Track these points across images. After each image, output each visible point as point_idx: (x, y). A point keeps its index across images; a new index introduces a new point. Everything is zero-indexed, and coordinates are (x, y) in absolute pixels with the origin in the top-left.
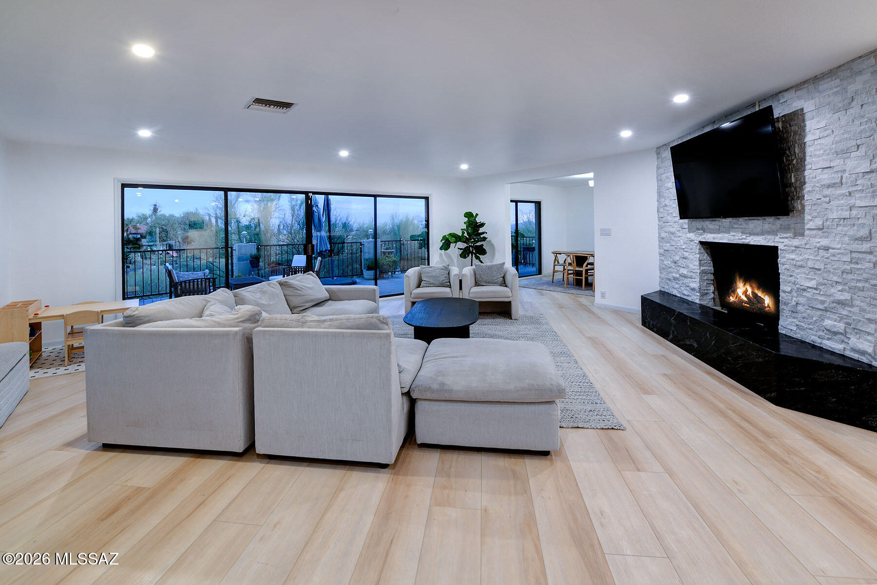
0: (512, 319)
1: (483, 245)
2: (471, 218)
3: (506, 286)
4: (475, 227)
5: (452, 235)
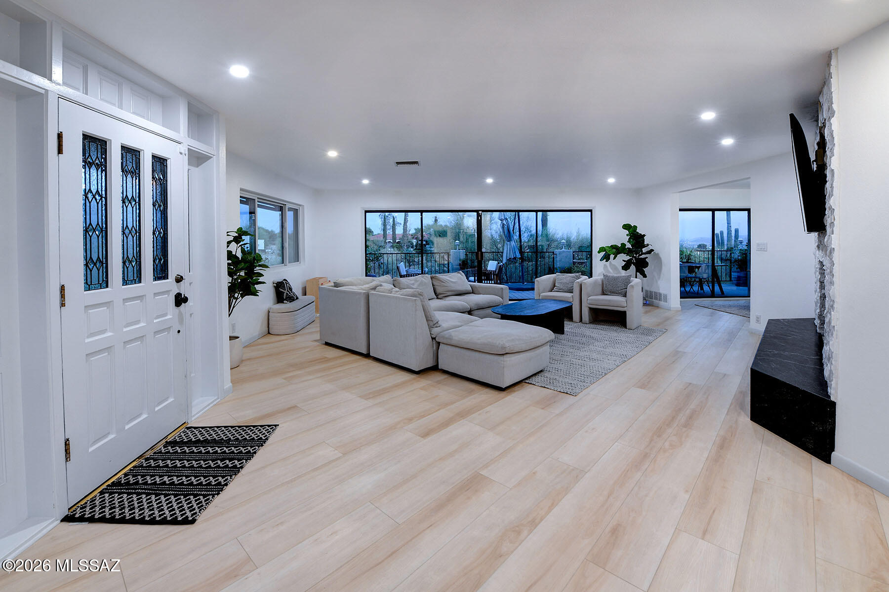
0: (626, 328)
1: (647, 258)
2: (631, 229)
3: (626, 297)
4: (637, 239)
5: (613, 247)
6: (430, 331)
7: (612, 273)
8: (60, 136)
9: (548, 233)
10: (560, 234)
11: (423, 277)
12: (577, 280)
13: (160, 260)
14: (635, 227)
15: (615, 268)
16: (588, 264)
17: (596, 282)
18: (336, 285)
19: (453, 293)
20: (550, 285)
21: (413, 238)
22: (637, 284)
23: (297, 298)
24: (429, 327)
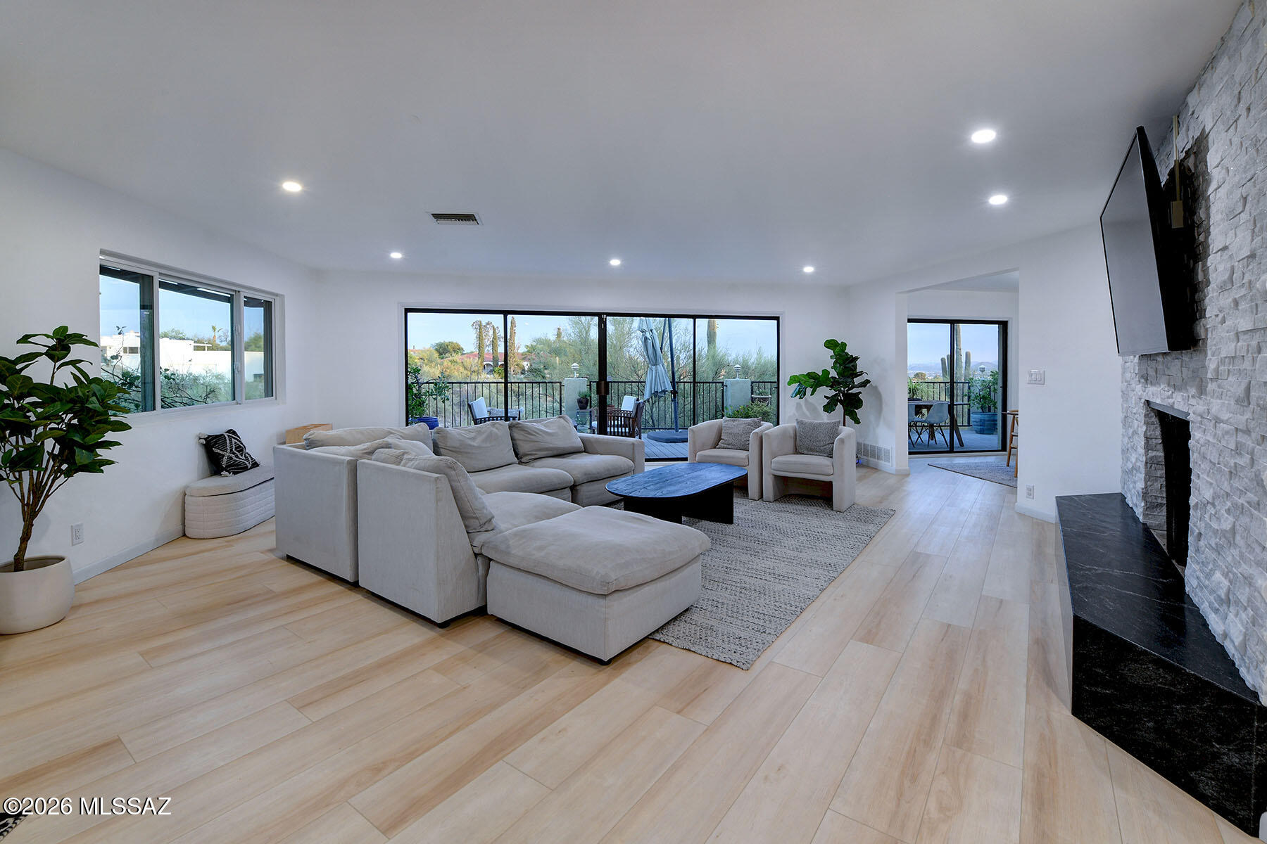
0: (832, 510)
1: (860, 393)
2: (837, 349)
3: (832, 457)
4: (846, 363)
5: (811, 376)
6: (471, 540)
7: (809, 419)
9: (717, 354)
10: (734, 356)
11: (493, 425)
12: (756, 430)
14: (844, 345)
15: (812, 408)
16: (774, 400)
17: (785, 431)
18: (309, 444)
19: (550, 453)
20: (713, 436)
21: (524, 359)
22: (849, 436)
23: (255, 465)
24: (468, 533)
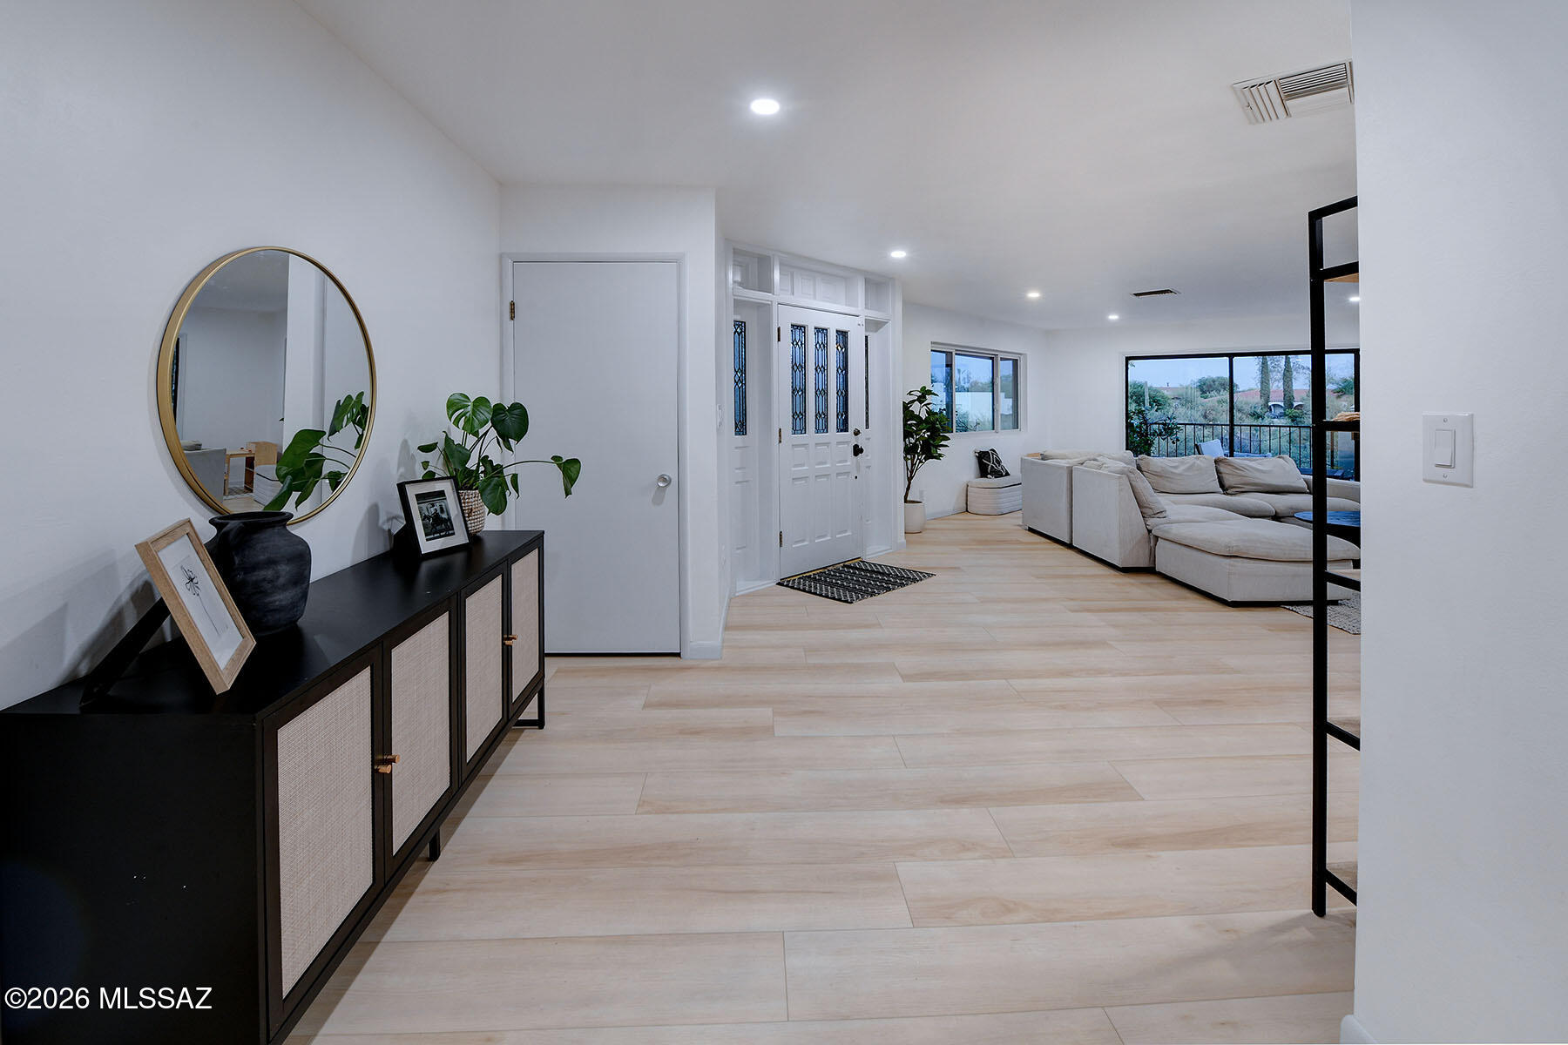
6: (1145, 521)
8: (779, 329)
13: (842, 416)
18: (1044, 458)
19: (1260, 489)
23: (1007, 474)
24: (1144, 517)
